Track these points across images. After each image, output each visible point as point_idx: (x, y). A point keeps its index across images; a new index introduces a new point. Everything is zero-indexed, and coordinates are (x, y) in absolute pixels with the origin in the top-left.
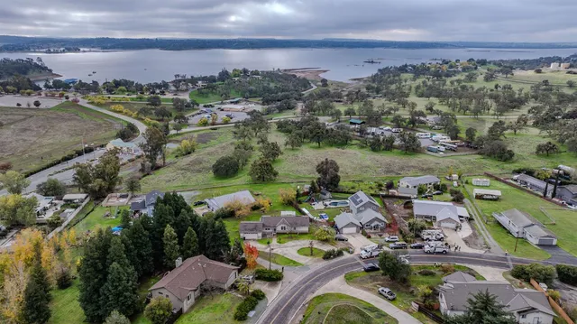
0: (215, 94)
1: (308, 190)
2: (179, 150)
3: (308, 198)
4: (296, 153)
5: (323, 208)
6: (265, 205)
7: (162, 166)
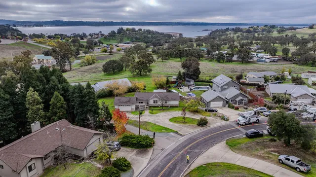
0: (114, 40)
1: (175, 80)
2: (84, 62)
3: (176, 85)
4: (165, 63)
5: (189, 91)
6: (140, 86)
7: (69, 71)
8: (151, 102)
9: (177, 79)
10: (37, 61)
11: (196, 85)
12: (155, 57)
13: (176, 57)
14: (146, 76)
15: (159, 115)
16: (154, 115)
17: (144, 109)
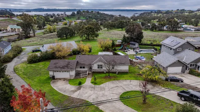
0: (74, 18)
1: (120, 43)
2: (47, 31)
3: (121, 48)
4: (110, 31)
5: (135, 53)
6: (85, 49)
7: (33, 37)
8: (95, 67)
9: (122, 43)
10: (10, 30)
11: (140, 48)
12: (102, 27)
13: (118, 28)
14: (93, 40)
15: (104, 86)
16: (97, 86)
17: (86, 76)
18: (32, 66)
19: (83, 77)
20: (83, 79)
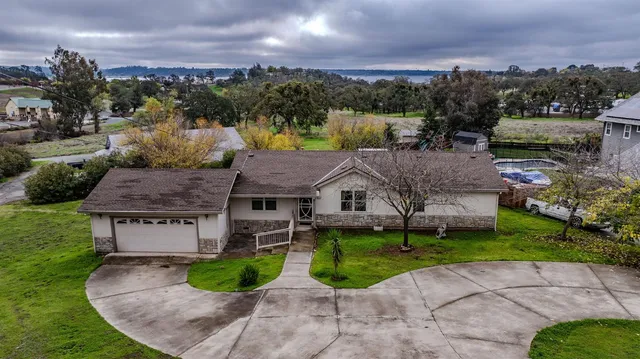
8: (328, 205)
13: (390, 109)
15: (395, 292)
16: (353, 292)
17: (283, 244)
18: (40, 210)
19: (269, 251)
20: (268, 258)
